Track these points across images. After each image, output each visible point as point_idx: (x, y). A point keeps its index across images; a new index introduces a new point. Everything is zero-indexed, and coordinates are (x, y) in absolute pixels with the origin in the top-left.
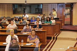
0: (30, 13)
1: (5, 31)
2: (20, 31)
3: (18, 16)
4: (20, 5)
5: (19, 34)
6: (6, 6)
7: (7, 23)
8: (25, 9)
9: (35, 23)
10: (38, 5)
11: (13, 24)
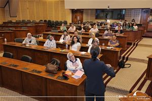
0: (112, 18)
1: (88, 34)
2: (101, 36)
3: (100, 21)
4: (103, 10)
5: (100, 38)
6: (89, 11)
7: (90, 27)
8: (107, 14)
9: (117, 28)
10: (121, 10)
11: (95, 28)
